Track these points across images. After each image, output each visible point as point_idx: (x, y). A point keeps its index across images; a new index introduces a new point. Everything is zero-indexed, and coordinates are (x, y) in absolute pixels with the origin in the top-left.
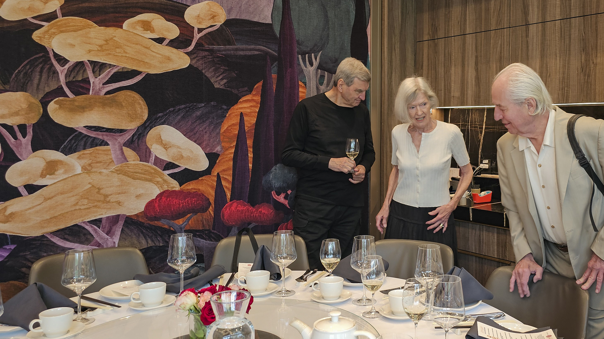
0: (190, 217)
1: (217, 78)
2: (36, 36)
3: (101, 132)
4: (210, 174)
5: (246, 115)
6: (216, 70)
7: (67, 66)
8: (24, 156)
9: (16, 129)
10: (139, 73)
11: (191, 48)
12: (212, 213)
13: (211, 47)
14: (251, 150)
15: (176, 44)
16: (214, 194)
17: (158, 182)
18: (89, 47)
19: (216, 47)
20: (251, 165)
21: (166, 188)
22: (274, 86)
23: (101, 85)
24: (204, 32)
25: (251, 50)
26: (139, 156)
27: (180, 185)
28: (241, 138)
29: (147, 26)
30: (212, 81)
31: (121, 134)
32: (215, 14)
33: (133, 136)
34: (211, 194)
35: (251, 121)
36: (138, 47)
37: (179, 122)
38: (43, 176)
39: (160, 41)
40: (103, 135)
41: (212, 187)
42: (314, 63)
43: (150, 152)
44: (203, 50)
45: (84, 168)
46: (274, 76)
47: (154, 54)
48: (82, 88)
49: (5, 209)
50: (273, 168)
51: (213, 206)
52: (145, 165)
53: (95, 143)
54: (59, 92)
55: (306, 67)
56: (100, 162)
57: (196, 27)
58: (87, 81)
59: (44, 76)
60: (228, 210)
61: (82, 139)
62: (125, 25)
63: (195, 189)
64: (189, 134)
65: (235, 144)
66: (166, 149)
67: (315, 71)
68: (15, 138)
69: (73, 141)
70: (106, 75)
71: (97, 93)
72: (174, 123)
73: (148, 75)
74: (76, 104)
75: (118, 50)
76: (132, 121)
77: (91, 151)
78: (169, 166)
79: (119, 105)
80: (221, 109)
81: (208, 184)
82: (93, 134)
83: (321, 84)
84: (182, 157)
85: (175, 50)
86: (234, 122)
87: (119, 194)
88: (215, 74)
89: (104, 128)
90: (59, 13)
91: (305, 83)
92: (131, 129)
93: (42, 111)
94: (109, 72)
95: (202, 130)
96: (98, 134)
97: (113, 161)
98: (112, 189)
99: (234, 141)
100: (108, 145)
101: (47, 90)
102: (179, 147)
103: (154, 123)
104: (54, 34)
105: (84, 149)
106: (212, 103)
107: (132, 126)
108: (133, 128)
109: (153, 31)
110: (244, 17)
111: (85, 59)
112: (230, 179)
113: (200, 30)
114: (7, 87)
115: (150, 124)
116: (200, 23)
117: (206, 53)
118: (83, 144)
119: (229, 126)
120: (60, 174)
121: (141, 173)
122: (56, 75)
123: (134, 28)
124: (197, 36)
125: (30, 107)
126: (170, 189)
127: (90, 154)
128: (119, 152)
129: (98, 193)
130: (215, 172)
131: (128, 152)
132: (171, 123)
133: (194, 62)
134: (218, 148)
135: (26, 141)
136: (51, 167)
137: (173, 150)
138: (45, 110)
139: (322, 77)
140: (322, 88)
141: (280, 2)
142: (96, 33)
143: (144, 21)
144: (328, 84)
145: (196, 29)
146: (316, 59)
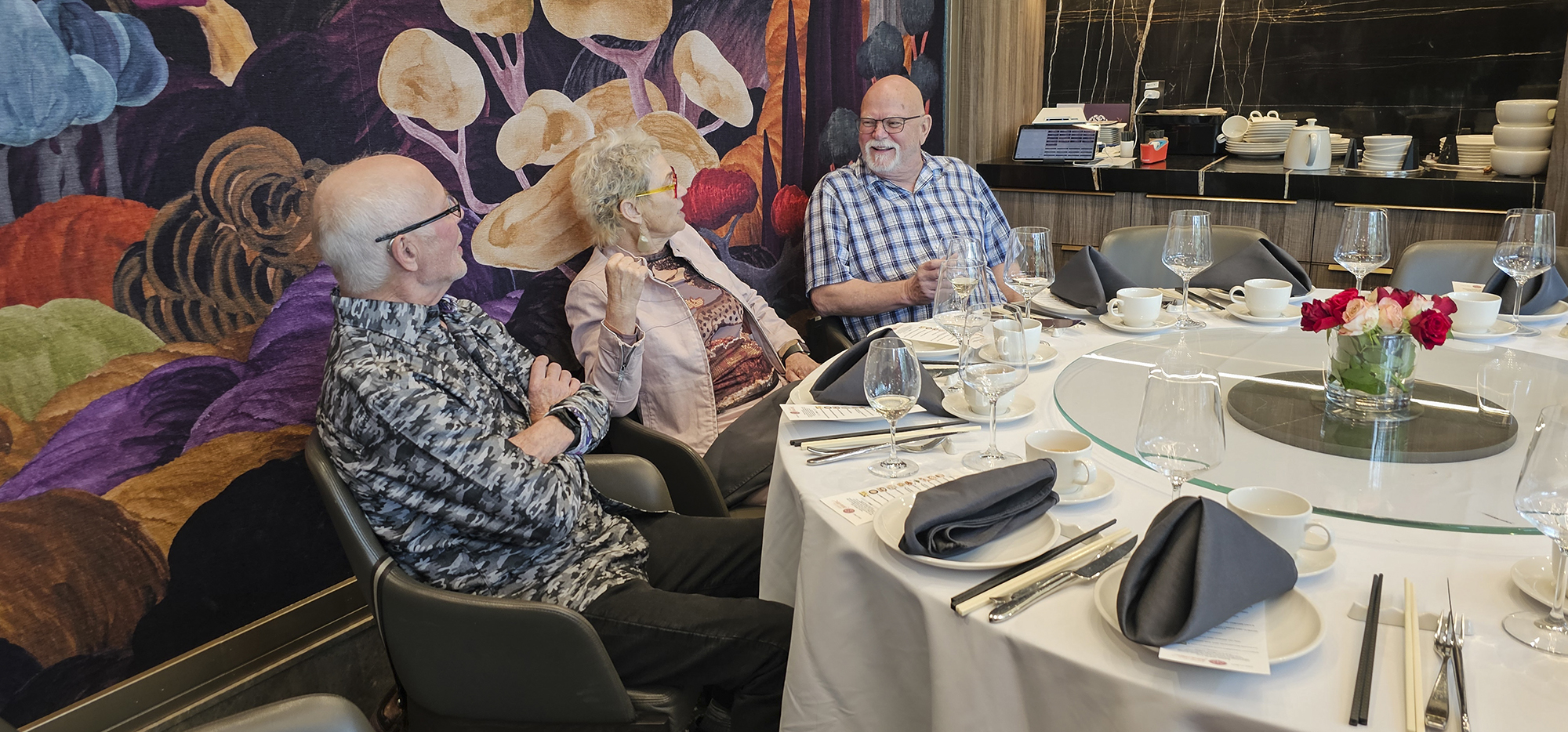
0: (735, 222)
3: (614, 47)
4: (755, 134)
5: (797, 4)
8: (518, 105)
9: (501, 45)
12: (760, 212)
14: (803, 79)
16: (761, 173)
17: (692, 152)
20: (804, 112)
21: (702, 165)
26: (666, 99)
27: (720, 158)
28: (791, 54)
31: (640, 51)
33: (656, 55)
34: (757, 172)
35: (802, 18)
37: (713, 23)
38: (546, 146)
40: (617, 55)
41: (758, 160)
43: (679, 89)
49: (502, 217)
50: (832, 117)
51: (761, 197)
52: (674, 118)
53: (608, 73)
56: (617, 114)
60: (779, 205)
61: (590, 65)
63: (738, 165)
65: (784, 67)
66: (699, 81)
68: (503, 66)
69: (579, 70)
72: (707, 26)
76: (652, 23)
77: (605, 91)
78: (704, 118)
81: (753, 154)
82: (603, 53)
84: (719, 99)
86: (781, 22)
89: (618, 39)
92: (652, 41)
95: (743, 41)
96: (610, 54)
97: (633, 110)
99: (782, 62)
100: (625, 77)
102: (715, 78)
103: (682, 25)
105: (595, 86)
107: (652, 34)
108: (655, 39)
112: (780, 143)
115: (675, 29)
118: (592, 76)
119: (777, 30)
120: (568, 142)
121: (670, 135)
126: (707, 167)
127: (603, 96)
128: (640, 91)
130: (761, 129)
131: (652, 89)
132: (704, 26)
134: (764, 79)
135: (517, 70)
136: (557, 123)
137: (708, 85)
138: (537, 1)
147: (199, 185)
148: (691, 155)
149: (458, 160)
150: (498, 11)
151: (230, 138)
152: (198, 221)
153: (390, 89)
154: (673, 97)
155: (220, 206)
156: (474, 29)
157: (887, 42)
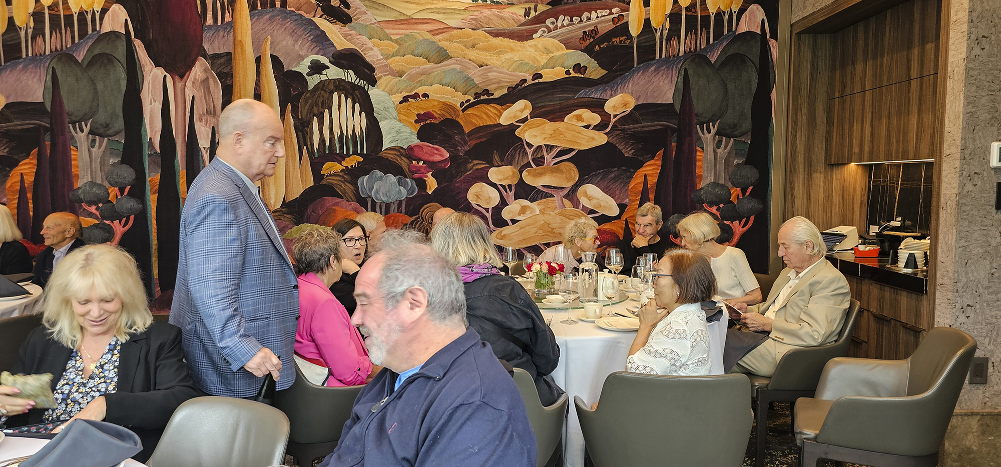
0: (605, 249)
1: (627, 148)
2: (517, 133)
3: (550, 188)
4: (620, 219)
5: (649, 176)
6: (626, 144)
7: (532, 149)
8: (511, 203)
9: (507, 187)
10: (574, 150)
11: (608, 130)
13: (623, 127)
15: (599, 127)
16: (623, 234)
18: (544, 136)
19: (626, 127)
22: (674, 153)
23: (551, 159)
25: (654, 126)
26: (573, 205)
27: (599, 226)
28: (645, 192)
29: (579, 118)
30: (624, 151)
31: (562, 190)
32: (627, 103)
33: (569, 191)
34: (621, 233)
35: (653, 180)
36: (574, 132)
38: (519, 214)
39: (587, 127)
40: (551, 191)
41: (622, 228)
42: (712, 131)
43: (579, 202)
44: (617, 130)
45: (540, 211)
46: (674, 144)
47: (583, 136)
48: (541, 161)
49: (501, 232)
50: (672, 217)
52: (576, 211)
53: (547, 196)
54: (528, 165)
55: (704, 135)
56: (550, 208)
57: (613, 114)
58: (543, 157)
59: (521, 156)
61: (540, 193)
62: (566, 119)
63: (609, 229)
64: (606, 190)
65: (639, 198)
66: (590, 200)
67: (713, 137)
68: (507, 192)
69: (535, 194)
70: (555, 152)
71: (548, 165)
72: (595, 183)
73: (579, 151)
74: (537, 172)
75: (561, 136)
76: (568, 182)
78: (592, 212)
79: (561, 172)
80: (629, 172)
81: (618, 226)
82: (546, 190)
83: (719, 147)
84: (600, 206)
85: (597, 132)
86: (639, 181)
87: (560, 228)
88: (625, 146)
89: (552, 186)
90: (529, 117)
91: (702, 148)
92: (568, 187)
93: (519, 176)
94: (556, 150)
95: (615, 188)
96: (549, 190)
97: (557, 207)
98: (556, 224)
99: (639, 196)
100: (554, 197)
101: (522, 164)
102: (598, 199)
103: (583, 182)
104: (526, 130)
105: (541, 199)
106: (623, 168)
107: (569, 185)
109: (583, 121)
110: (649, 102)
111: (542, 144)
113: (615, 116)
114: (503, 163)
115: (580, 183)
116: (615, 111)
117: (619, 132)
118: (540, 196)
119: (636, 184)
120: (528, 214)
122: (527, 155)
123: (571, 120)
124: (613, 120)
125: (514, 173)
127: (544, 202)
128: (560, 202)
129: (548, 226)
130: (624, 217)
131: (566, 201)
132: (594, 183)
133: (610, 139)
134: (627, 200)
135: (512, 194)
136: (524, 210)
137: (594, 201)
138: (521, 176)
139: (720, 142)
140: (719, 151)
141: (681, 85)
142: (549, 126)
143: (577, 115)
144: (725, 148)
145: (612, 116)
146: (714, 127)
147: (420, 214)
149: (489, 215)
150: (507, 178)
151: (429, 205)
152: (419, 221)
153: (471, 196)
154: (576, 204)
155: (424, 219)
156: (497, 183)
157: (717, 190)
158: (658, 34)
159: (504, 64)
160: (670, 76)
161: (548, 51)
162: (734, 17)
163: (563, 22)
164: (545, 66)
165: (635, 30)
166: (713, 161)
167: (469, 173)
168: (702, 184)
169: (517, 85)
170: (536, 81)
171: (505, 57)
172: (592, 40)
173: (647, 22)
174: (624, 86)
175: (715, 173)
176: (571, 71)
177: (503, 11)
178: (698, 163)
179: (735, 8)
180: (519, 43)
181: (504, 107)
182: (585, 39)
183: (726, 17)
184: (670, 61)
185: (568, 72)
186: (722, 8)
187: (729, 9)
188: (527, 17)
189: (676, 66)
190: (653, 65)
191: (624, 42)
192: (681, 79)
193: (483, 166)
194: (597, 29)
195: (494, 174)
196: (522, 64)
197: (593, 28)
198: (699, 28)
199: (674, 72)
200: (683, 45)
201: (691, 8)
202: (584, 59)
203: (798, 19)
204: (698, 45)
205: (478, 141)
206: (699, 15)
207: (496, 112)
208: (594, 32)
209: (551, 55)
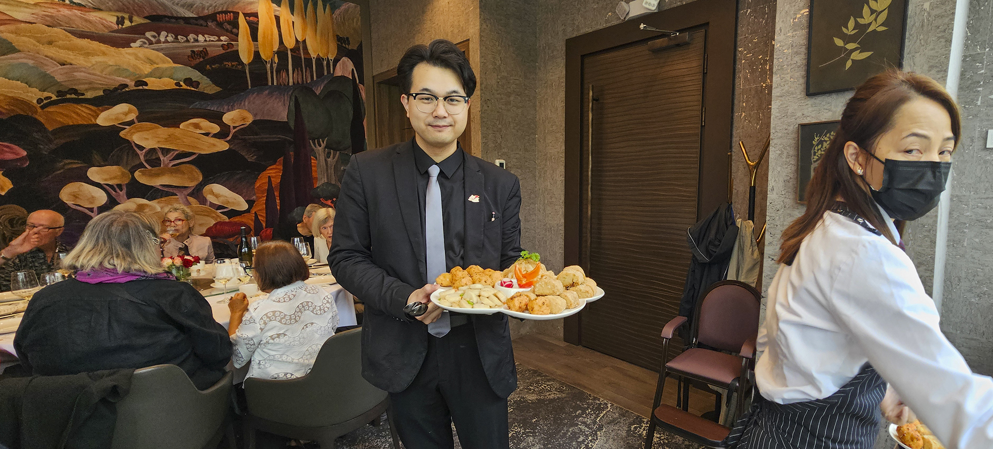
1: (249, 155)
2: (122, 134)
3: (171, 188)
4: (250, 213)
5: (273, 177)
6: (248, 151)
7: (144, 151)
8: (122, 201)
9: (115, 186)
10: (194, 153)
11: (229, 138)
13: (243, 137)
14: (278, 198)
15: (219, 136)
16: (253, 224)
18: (158, 140)
19: (247, 137)
20: (278, 207)
21: (219, 220)
22: (293, 160)
23: (169, 161)
24: (238, 128)
25: (273, 138)
26: (199, 201)
27: (229, 219)
28: (270, 191)
29: (197, 126)
30: (246, 157)
31: (185, 189)
32: (245, 117)
33: (193, 190)
34: (252, 224)
35: (276, 181)
36: (191, 138)
37: (225, 182)
39: (207, 134)
40: (173, 190)
41: (252, 220)
42: (322, 145)
43: (206, 199)
44: (237, 139)
46: (292, 153)
47: (204, 142)
48: (156, 163)
50: (296, 209)
51: (253, 230)
52: (204, 207)
53: (168, 194)
54: (141, 165)
55: (316, 147)
57: (232, 125)
58: (159, 159)
59: (130, 157)
60: (264, 233)
61: (159, 192)
62: (181, 126)
64: (232, 188)
65: (266, 194)
66: (217, 197)
67: (323, 150)
69: (153, 193)
70: (171, 155)
71: (166, 166)
72: (221, 183)
73: (201, 156)
74: (153, 172)
75: (178, 141)
76: (192, 182)
77: (166, 199)
78: (220, 207)
79: (182, 173)
80: (254, 174)
81: (248, 219)
82: (166, 189)
83: (329, 157)
84: (228, 202)
85: (218, 140)
86: (264, 182)
88: (248, 153)
89: (173, 186)
90: (136, 121)
91: (316, 157)
92: (191, 186)
93: (130, 176)
94: (174, 154)
95: (242, 187)
96: (169, 190)
100: (177, 195)
101: (133, 165)
102: (225, 196)
103: (207, 183)
104: (134, 133)
105: (161, 198)
106: (248, 171)
107: (193, 184)
108: (193, 186)
109: (200, 128)
110: (266, 118)
111: (156, 146)
112: (264, 215)
113: (234, 128)
114: (106, 163)
115: (204, 183)
116: (234, 123)
117: (240, 141)
118: (160, 195)
119: (261, 184)
121: (201, 212)
122: (137, 156)
123: (188, 128)
124: (233, 131)
125: (123, 174)
128: (185, 200)
130: (253, 211)
131: (191, 199)
132: (219, 182)
133: (232, 146)
134: (254, 197)
135: (123, 193)
136: (140, 207)
137: (221, 199)
138: (133, 176)
139: (329, 153)
140: (329, 160)
141: (293, 108)
142: (163, 132)
143: (194, 123)
144: (334, 158)
145: (232, 127)
146: (323, 142)
148: (213, 217)
150: (115, 178)
153: (65, 197)
154: (203, 201)
156: (102, 183)
157: (330, 188)
158: (268, 66)
159: (95, 66)
160: (283, 100)
161: (151, 62)
162: (331, 64)
163: (166, 37)
164: (150, 75)
165: (246, 57)
166: (325, 167)
167: (58, 172)
168: (318, 184)
169: (116, 89)
170: (141, 88)
171: (95, 59)
172: (202, 60)
173: (257, 54)
174: (241, 104)
175: (327, 176)
176: (182, 83)
177: (87, 13)
178: (313, 168)
179: (331, 57)
180: (113, 49)
181: (100, 108)
182: (194, 58)
183: (325, 63)
184: (282, 88)
185: (178, 84)
186: (321, 55)
187: (326, 57)
188: (120, 26)
189: (288, 94)
190: (266, 90)
191: (236, 66)
192: (292, 103)
193: (79, 165)
194: (206, 50)
195: (94, 173)
196: (119, 70)
197: (202, 49)
198: (304, 66)
199: (286, 98)
200: (292, 78)
201: (295, 50)
202: (196, 75)
203: (377, 73)
204: (304, 79)
205: (68, 140)
206: (303, 57)
207: (90, 113)
208: (203, 53)
209: (156, 66)
